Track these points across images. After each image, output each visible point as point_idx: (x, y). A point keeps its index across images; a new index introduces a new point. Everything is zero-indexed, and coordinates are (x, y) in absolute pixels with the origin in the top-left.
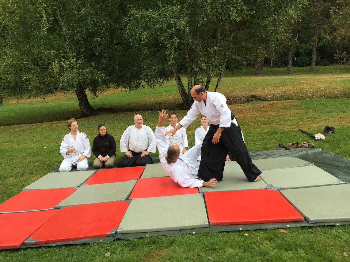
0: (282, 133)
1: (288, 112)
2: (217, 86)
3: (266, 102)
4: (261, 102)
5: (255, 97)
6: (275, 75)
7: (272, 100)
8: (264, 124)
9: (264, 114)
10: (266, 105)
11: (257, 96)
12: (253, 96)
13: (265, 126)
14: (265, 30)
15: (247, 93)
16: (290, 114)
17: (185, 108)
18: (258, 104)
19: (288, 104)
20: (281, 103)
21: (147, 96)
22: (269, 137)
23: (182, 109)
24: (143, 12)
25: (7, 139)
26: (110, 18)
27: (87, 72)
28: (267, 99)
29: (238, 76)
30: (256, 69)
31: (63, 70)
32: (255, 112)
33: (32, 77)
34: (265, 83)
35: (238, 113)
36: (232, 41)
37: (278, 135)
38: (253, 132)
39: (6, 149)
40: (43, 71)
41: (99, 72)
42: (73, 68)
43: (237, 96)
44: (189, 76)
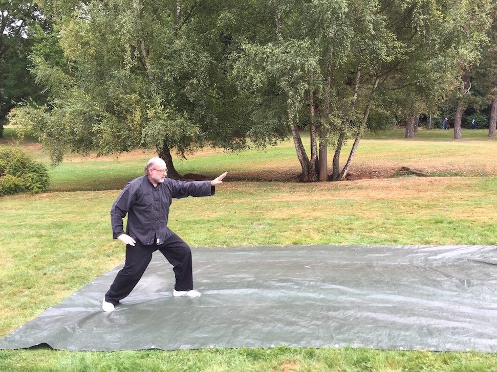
0: (450, 223)
1: (457, 194)
2: (352, 152)
3: (424, 178)
4: (417, 177)
5: (407, 170)
6: (435, 140)
7: (433, 175)
8: (422, 208)
9: (421, 194)
10: (424, 181)
11: (410, 168)
12: (404, 168)
13: (423, 212)
14: (425, 77)
15: (395, 163)
16: (461, 197)
17: (305, 180)
18: (414, 179)
19: (457, 182)
20: (446, 180)
21: (252, 160)
22: (431, 226)
23: (302, 181)
24: (258, 47)
25: (69, 209)
26: (211, 54)
27: (177, 124)
28: (425, 174)
29: (380, 139)
30: (407, 130)
31: (147, 120)
32: (409, 192)
33: (105, 128)
34: (422, 151)
35: (382, 191)
36: (376, 89)
37: (444, 225)
38: (407, 219)
39: (70, 223)
40: (119, 122)
41: (193, 125)
42: (159, 118)
43: (380, 167)
44: (314, 136)
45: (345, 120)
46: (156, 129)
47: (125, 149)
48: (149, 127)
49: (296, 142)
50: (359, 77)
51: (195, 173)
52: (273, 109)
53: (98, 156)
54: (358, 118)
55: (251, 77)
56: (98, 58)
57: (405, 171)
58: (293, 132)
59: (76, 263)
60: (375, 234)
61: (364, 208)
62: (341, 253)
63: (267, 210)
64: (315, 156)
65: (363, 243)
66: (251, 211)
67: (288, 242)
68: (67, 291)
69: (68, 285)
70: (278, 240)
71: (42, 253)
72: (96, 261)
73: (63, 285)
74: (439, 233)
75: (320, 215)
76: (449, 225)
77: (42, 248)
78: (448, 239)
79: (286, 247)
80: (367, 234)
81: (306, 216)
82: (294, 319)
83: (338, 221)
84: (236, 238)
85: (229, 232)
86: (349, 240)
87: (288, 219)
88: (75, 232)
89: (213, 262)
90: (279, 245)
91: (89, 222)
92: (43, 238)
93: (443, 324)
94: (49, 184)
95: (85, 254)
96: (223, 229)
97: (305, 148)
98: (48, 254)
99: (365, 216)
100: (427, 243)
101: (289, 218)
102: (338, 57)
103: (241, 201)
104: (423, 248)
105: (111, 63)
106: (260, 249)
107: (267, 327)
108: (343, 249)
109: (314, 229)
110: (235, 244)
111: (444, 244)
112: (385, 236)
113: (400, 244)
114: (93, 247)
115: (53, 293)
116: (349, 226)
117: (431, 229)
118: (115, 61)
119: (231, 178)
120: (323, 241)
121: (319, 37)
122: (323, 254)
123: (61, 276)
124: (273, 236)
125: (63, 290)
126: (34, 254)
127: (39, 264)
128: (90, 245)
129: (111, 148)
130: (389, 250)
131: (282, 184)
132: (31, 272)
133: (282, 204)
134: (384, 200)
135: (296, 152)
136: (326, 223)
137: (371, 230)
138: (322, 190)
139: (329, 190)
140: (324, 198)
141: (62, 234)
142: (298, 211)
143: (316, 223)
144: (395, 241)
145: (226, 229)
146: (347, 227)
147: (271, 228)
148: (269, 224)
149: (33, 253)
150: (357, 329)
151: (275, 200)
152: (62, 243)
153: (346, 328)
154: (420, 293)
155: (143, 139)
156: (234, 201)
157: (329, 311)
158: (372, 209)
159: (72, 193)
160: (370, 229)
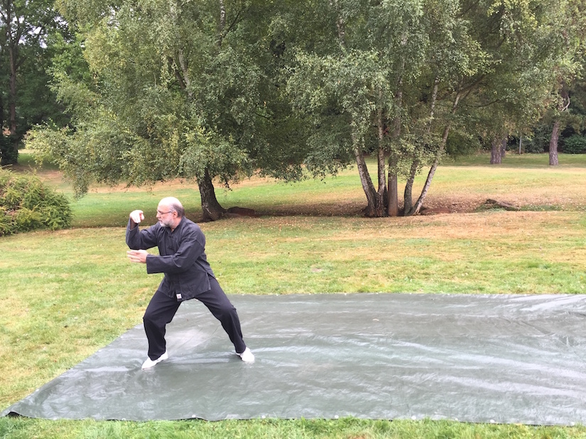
0: (546, 267)
1: (555, 232)
2: (427, 181)
3: (514, 212)
4: (506, 212)
5: (493, 203)
6: (526, 167)
7: (525, 208)
8: (512, 249)
9: (511, 233)
10: (515, 216)
11: (497, 201)
12: (489, 201)
13: (514, 253)
14: (515, 92)
15: (479, 195)
16: (559, 236)
17: (371, 214)
18: (502, 214)
19: (555, 217)
20: (541, 216)
21: (307, 191)
22: (524, 271)
23: (367, 216)
24: (315, 59)
25: (95, 249)
26: (261, 67)
27: (220, 149)
28: (515, 208)
29: (460, 165)
30: (492, 154)
31: (186, 145)
32: (496, 229)
33: (136, 154)
34: (511, 180)
35: (464, 228)
36: (457, 107)
37: (540, 269)
38: (494, 262)
39: (96, 265)
40: (153, 146)
41: (239, 150)
42: (200, 142)
43: (461, 199)
44: (382, 162)
45: (420, 145)
46: (195, 155)
47: (160, 178)
48: (188, 154)
49: (361, 169)
50: (435, 92)
51: (241, 206)
52: (334, 132)
53: (129, 186)
54: (434, 141)
55: (308, 95)
56: (128, 71)
57: (491, 205)
58: (358, 158)
59: (102, 313)
60: (456, 280)
61: (443, 249)
62: (415, 303)
63: (327, 251)
64: (383, 186)
65: (441, 292)
66: (308, 252)
67: (352, 290)
68: (92, 347)
69: (93, 340)
70: (340, 288)
71: (63, 301)
72: (126, 311)
73: (88, 340)
74: (533, 279)
75: (390, 256)
76: (546, 270)
77: (63, 295)
78: (544, 287)
79: (350, 295)
80: (447, 281)
81: (373, 257)
82: (361, 384)
83: (411, 264)
84: (290, 285)
85: (282, 277)
86: (425, 287)
87: (351, 262)
88: (101, 276)
89: (263, 314)
90: (341, 293)
91: (118, 264)
92: (64, 283)
93: (542, 391)
94: (71, 219)
95: (113, 302)
96: (275, 273)
97: (371, 176)
98: (70, 302)
99: (444, 259)
100: (519, 291)
101: (353, 261)
102: (411, 70)
103: (295, 239)
104: (515, 297)
105: (144, 78)
106: (319, 298)
107: (329, 393)
108: (418, 298)
109: (383, 274)
110: (289, 292)
111: (540, 293)
112: (469, 282)
113: (487, 292)
114: (123, 294)
115: (75, 350)
116: (425, 271)
117: (523, 275)
118: (147, 76)
119: (283, 213)
120: (394, 289)
121: (388, 47)
122: (394, 304)
123: (85, 329)
124: (334, 282)
125: (88, 345)
126: (54, 303)
127: (59, 314)
128: (119, 292)
129: (143, 178)
130: (473, 300)
131: (344, 219)
132: (50, 324)
133: (345, 244)
134: (466, 239)
135: (360, 181)
136: (397, 266)
137: (452, 276)
138: (392, 226)
139: (400, 226)
140: (394, 236)
141: (86, 279)
142: (363, 252)
143: (385, 267)
144: (481, 289)
145: (279, 273)
146: (422, 271)
147: (331, 272)
148: (329, 267)
149: (52, 301)
150: (438, 397)
151: (336, 239)
152: (86, 290)
153: (424, 396)
154: (513, 353)
155: (181, 168)
156: (287, 240)
157: (404, 374)
158: (452, 250)
159: (98, 230)
160: (450, 275)
